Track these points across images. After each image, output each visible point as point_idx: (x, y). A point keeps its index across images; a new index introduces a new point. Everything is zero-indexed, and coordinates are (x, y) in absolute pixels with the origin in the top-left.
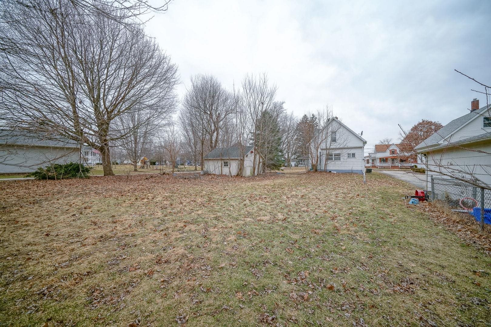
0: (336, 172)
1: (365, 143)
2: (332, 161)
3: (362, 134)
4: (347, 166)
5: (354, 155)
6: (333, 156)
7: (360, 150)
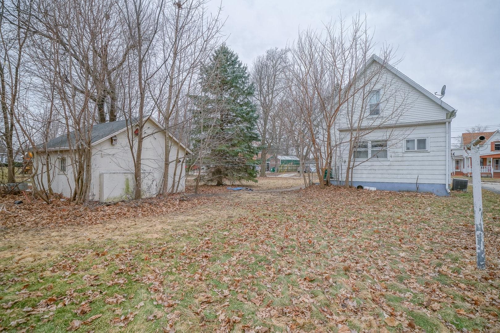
0: (373, 189)
1: (452, 114)
2: (365, 159)
3: (443, 93)
4: (405, 172)
5: (422, 143)
6: (370, 145)
7: (439, 130)
